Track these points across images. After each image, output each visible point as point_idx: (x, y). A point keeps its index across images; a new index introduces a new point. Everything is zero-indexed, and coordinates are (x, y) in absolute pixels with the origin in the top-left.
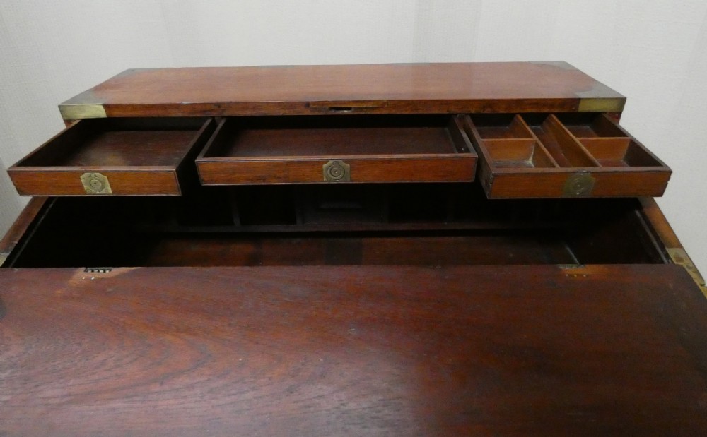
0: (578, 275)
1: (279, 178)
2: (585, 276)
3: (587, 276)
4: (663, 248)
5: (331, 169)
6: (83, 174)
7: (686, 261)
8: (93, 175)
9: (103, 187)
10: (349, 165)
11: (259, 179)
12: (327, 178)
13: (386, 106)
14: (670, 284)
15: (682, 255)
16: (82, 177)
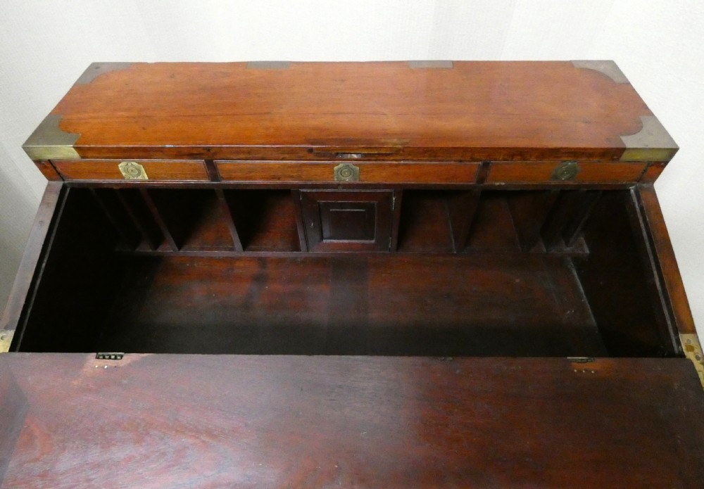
0: (586, 370)
1: (292, 177)
2: (593, 372)
3: (596, 372)
4: (676, 334)
5: (340, 170)
6: (120, 162)
7: (696, 350)
8: (129, 164)
9: (140, 173)
10: (358, 168)
11: (273, 178)
12: (337, 178)
13: (401, 152)
14: (675, 384)
15: (693, 343)
16: (119, 165)
